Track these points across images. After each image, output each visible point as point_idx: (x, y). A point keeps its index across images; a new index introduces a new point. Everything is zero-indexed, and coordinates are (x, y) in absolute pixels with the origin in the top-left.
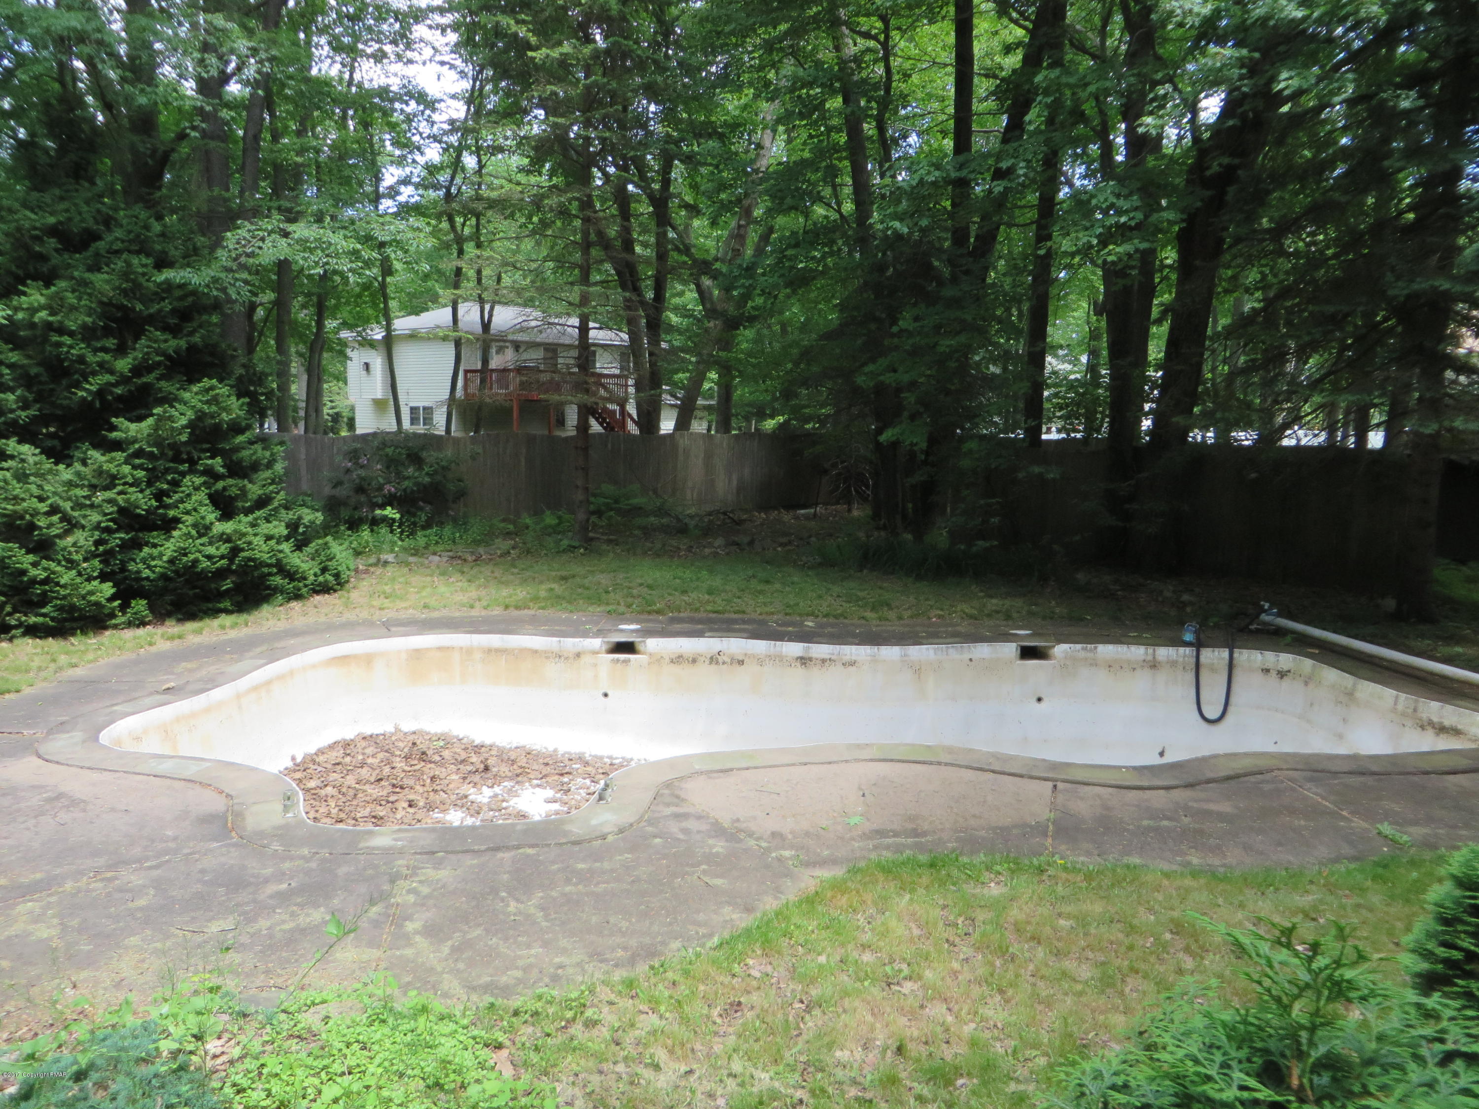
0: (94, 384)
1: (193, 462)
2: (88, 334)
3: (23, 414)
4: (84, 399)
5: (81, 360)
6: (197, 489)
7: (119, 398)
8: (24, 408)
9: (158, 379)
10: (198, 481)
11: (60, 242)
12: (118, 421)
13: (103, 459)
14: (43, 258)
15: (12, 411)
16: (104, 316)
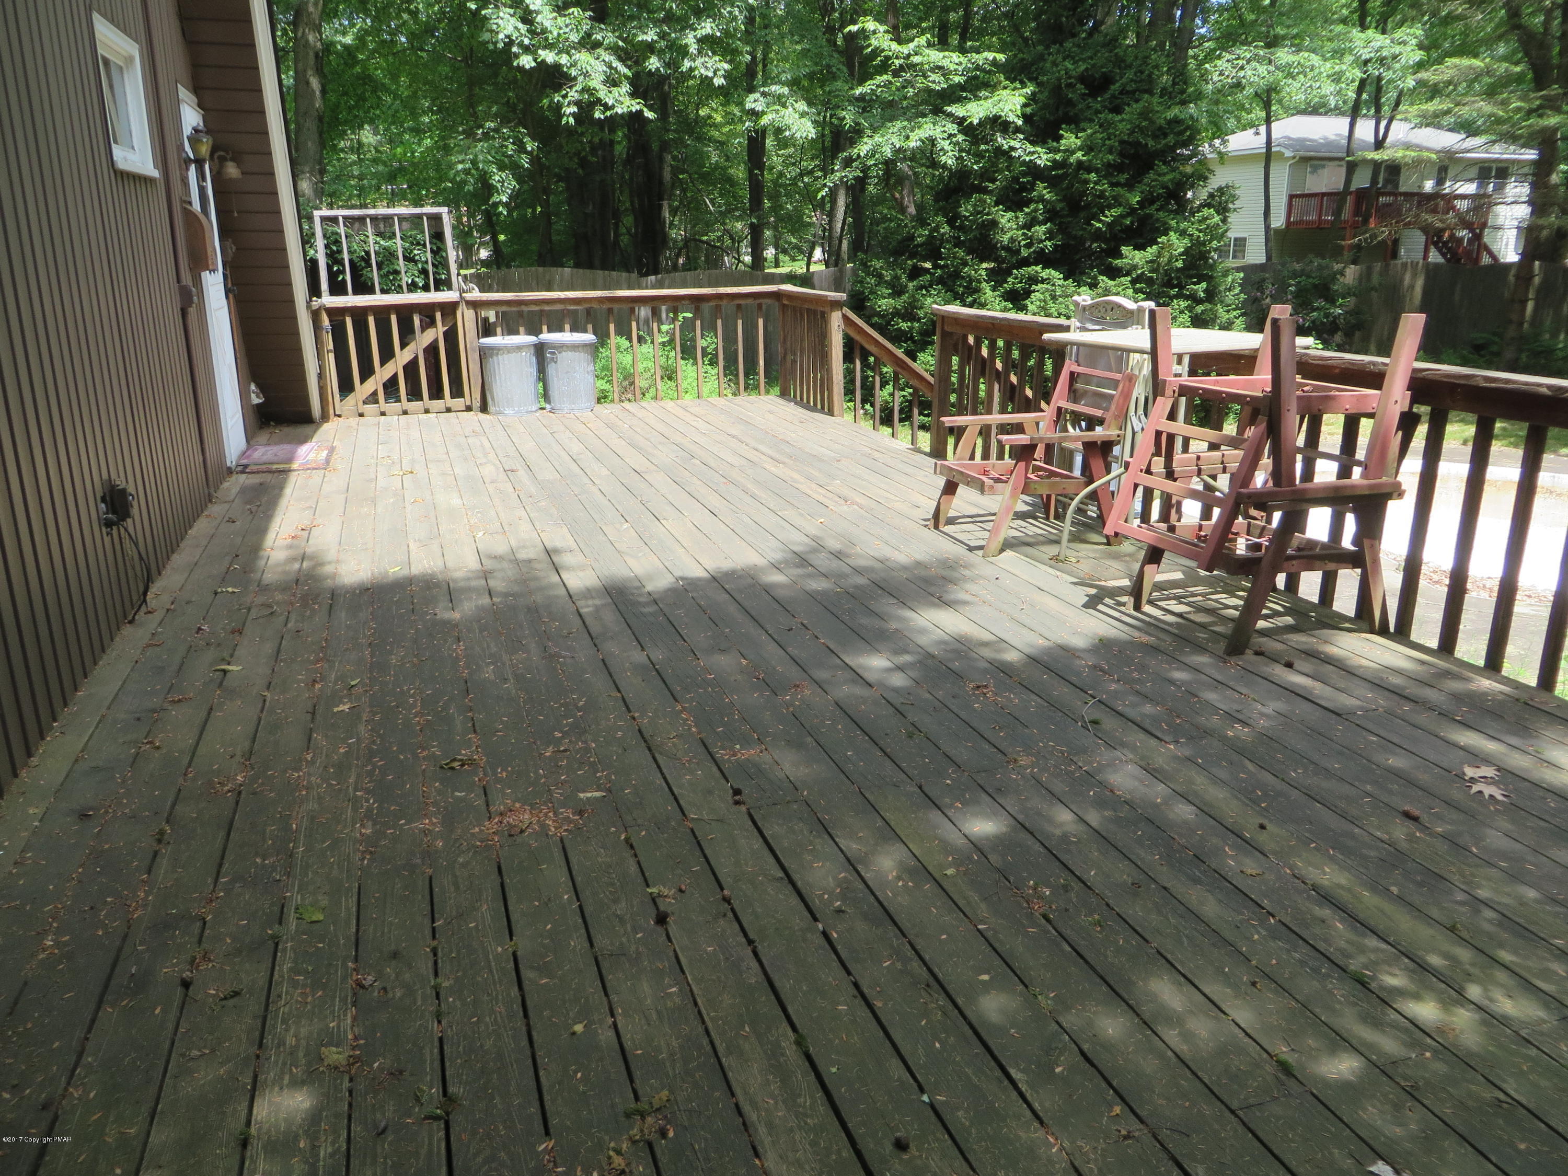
0: (1109, 216)
1: (1181, 287)
2: (1109, 170)
3: (1048, 243)
4: (1099, 228)
5: (1102, 195)
6: (1182, 312)
7: (1128, 229)
8: (1049, 239)
9: (1158, 210)
10: (1183, 304)
11: (1086, 88)
12: (1124, 250)
13: (1112, 283)
14: (1070, 103)
15: (1042, 241)
16: (1121, 154)
